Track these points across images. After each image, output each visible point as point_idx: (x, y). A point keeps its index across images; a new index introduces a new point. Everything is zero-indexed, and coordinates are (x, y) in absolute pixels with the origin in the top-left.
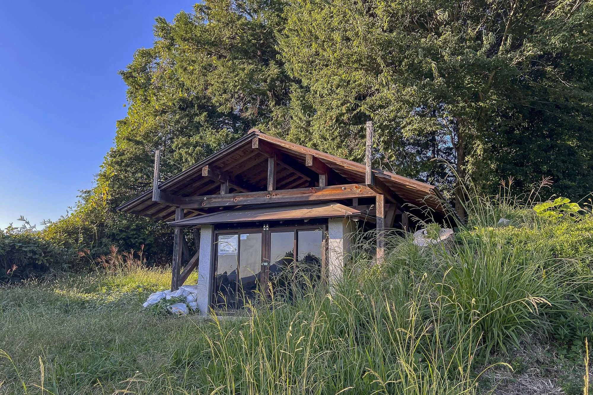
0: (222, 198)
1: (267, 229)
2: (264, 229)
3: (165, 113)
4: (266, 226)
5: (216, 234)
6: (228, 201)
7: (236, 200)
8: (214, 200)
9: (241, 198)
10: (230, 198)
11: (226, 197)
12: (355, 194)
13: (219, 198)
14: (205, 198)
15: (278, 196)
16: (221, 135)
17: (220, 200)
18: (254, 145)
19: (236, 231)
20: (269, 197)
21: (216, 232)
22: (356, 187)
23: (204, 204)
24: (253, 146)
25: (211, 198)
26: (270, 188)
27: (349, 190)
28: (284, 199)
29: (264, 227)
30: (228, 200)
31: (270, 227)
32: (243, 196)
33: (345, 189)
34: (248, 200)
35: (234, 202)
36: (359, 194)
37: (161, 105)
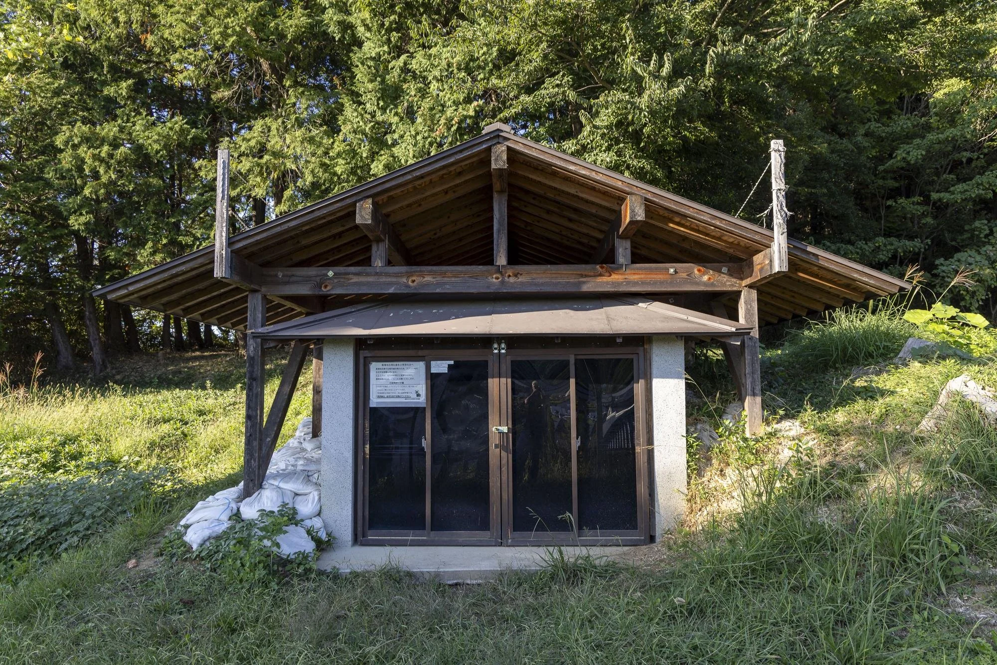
0: (377, 274)
1: (503, 351)
2: (496, 351)
3: (30, 69)
4: (499, 344)
5: (365, 358)
6: (390, 284)
7: (413, 281)
8: (355, 279)
9: (428, 279)
10: (397, 275)
11: (387, 275)
12: (697, 284)
13: (368, 274)
14: (331, 274)
15: (521, 279)
16: (171, 129)
17: (370, 279)
18: (496, 160)
19: (420, 353)
20: (497, 278)
21: (363, 354)
22: (699, 271)
23: (328, 288)
24: (493, 162)
25: (349, 274)
26: (501, 259)
27: (684, 275)
28: (536, 285)
29: (496, 346)
30: (394, 280)
31: (509, 347)
32: (430, 273)
33: (676, 272)
34: (445, 283)
35: (408, 286)
36: (705, 284)
37: (20, 50)
